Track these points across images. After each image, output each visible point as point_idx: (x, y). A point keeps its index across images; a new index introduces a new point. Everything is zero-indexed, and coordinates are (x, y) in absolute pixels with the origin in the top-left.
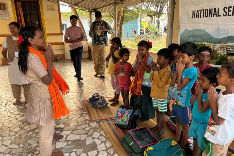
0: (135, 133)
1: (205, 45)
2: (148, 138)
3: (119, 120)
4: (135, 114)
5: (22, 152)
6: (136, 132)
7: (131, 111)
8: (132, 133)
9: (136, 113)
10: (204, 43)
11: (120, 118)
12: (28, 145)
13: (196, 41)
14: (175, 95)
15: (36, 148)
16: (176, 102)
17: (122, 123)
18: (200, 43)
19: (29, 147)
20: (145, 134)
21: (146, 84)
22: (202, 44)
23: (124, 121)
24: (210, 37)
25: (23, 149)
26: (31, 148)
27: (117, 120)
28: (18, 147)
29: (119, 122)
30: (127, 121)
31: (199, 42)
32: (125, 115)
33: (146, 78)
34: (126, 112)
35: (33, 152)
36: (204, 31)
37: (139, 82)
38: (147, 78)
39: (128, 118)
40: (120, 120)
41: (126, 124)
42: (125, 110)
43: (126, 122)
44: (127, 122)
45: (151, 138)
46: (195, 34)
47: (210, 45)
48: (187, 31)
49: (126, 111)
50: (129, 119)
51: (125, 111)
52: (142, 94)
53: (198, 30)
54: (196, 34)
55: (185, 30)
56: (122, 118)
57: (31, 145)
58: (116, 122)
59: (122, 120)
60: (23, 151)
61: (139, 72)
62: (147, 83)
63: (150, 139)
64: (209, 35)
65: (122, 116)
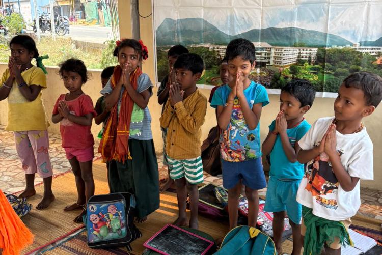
0: (161, 244)
1: (208, 48)
2: (191, 245)
3: (99, 231)
4: (132, 206)
6: (161, 241)
7: (123, 202)
8: (154, 246)
9: (133, 204)
10: (207, 46)
11: (99, 226)
13: (190, 42)
14: (240, 142)
16: (246, 155)
17: (111, 235)
18: (199, 46)
20: (180, 239)
21: (136, 135)
22: (202, 47)
23: (114, 230)
24: (217, 32)
27: (95, 232)
29: (102, 237)
30: (122, 226)
31: (196, 43)
32: (110, 216)
33: (135, 123)
34: (109, 208)
36: (206, 22)
37: (122, 129)
38: (139, 122)
39: (121, 221)
40: (103, 231)
41: (121, 234)
42: (106, 205)
43: (119, 229)
44: (124, 229)
45: (195, 241)
46: (187, 29)
47: (218, 48)
48: (170, 21)
49: (109, 206)
50: (124, 222)
51: (106, 208)
52: (130, 158)
53: (194, 19)
54: (189, 27)
55: (166, 19)
56: (105, 225)
58: (95, 237)
59: (110, 230)
61: (122, 108)
62: (139, 133)
63: (195, 244)
64: (215, 29)
65: (102, 221)
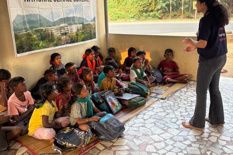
1: (42, 29)
5: (211, 145)
12: (202, 149)
15: (196, 142)
19: (202, 147)
22: (39, 29)
25: (209, 149)
26: (200, 144)
28: (213, 153)
35: (201, 140)
47: (47, 29)
55: (17, 15)
57: (199, 148)
58: (115, 111)
60: (210, 147)
